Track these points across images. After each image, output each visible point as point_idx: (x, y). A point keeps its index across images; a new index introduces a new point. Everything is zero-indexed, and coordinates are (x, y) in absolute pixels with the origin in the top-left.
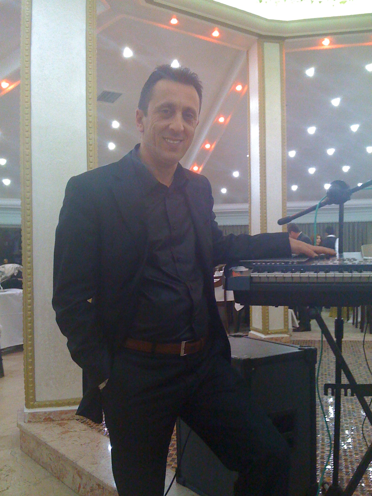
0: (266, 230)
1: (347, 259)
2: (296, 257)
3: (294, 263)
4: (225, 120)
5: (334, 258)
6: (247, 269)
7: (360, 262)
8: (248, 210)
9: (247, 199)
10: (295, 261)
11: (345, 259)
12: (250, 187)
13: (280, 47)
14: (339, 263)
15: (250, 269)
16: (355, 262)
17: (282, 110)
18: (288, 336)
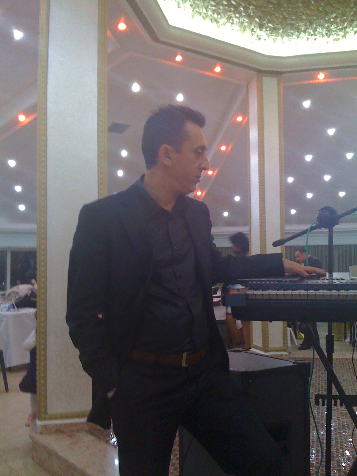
0: (266, 251)
1: (335, 279)
2: (289, 277)
3: (287, 282)
4: (227, 149)
5: (324, 278)
6: (244, 287)
7: (348, 282)
8: (248, 233)
9: (248, 223)
10: (288, 280)
11: (334, 279)
12: (250, 211)
13: (278, 81)
14: (328, 282)
15: (246, 286)
16: (342, 281)
17: (280, 139)
18: (288, 353)
